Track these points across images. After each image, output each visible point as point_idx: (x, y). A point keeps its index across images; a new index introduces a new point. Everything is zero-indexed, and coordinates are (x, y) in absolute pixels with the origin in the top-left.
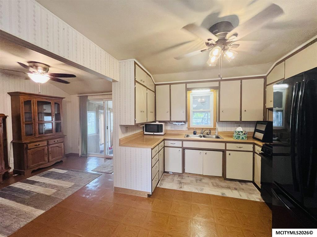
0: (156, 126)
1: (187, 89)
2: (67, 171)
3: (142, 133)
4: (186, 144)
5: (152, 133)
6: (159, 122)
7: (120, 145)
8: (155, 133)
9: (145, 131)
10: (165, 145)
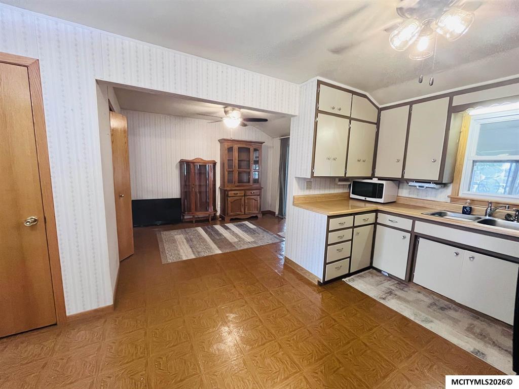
0: (372, 185)
1: (453, 110)
2: (255, 227)
3: (347, 195)
4: (421, 228)
5: (363, 198)
6: (379, 179)
7: (294, 204)
8: (368, 199)
9: (352, 193)
10: (378, 222)
